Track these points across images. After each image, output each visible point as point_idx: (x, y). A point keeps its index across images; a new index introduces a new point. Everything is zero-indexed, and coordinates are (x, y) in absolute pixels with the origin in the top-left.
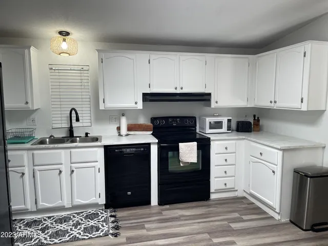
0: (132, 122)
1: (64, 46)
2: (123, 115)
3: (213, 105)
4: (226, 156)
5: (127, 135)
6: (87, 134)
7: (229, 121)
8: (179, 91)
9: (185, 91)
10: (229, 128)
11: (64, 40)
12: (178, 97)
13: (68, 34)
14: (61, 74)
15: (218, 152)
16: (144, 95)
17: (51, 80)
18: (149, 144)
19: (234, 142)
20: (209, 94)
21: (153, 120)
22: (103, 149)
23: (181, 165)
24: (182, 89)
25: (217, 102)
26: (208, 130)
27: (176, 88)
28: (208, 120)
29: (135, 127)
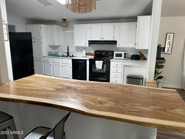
0: (88, 52)
2: (84, 49)
3: (118, 46)
4: (117, 69)
5: (86, 57)
6: (73, 55)
7: (125, 54)
8: (102, 40)
9: (105, 39)
10: (125, 57)
11: (64, 22)
12: (102, 42)
15: (114, 67)
16: (89, 41)
18: (86, 60)
19: (121, 63)
20: (116, 41)
21: (95, 51)
22: (71, 60)
23: (97, 69)
24: (103, 39)
25: (119, 45)
26: (115, 57)
27: (101, 39)
28: (115, 53)
29: (89, 54)
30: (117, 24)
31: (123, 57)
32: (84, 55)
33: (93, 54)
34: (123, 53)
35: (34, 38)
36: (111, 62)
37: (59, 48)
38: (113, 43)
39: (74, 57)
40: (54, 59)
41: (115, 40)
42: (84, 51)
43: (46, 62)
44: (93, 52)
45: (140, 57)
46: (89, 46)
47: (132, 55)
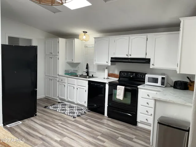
1: (84, 37)
2: (107, 68)
3: (151, 67)
5: (108, 78)
6: (92, 75)
7: (163, 78)
11: (85, 35)
13: (86, 32)
14: (88, 49)
16: (112, 58)
17: (85, 52)
18: (105, 83)
20: (149, 59)
22: (88, 82)
24: (130, 55)
25: (153, 65)
26: (147, 83)
27: (127, 55)
28: (147, 76)
29: (112, 76)
30: (150, 36)
31: (159, 84)
32: (106, 76)
33: (117, 75)
34: (160, 78)
35: (52, 53)
36: (139, 90)
37: (79, 66)
38: (144, 61)
39: (94, 77)
40: (69, 78)
41: (147, 57)
42: (106, 71)
43: (61, 81)
44: (117, 73)
45: (189, 86)
46: (111, 64)
47: (175, 82)
